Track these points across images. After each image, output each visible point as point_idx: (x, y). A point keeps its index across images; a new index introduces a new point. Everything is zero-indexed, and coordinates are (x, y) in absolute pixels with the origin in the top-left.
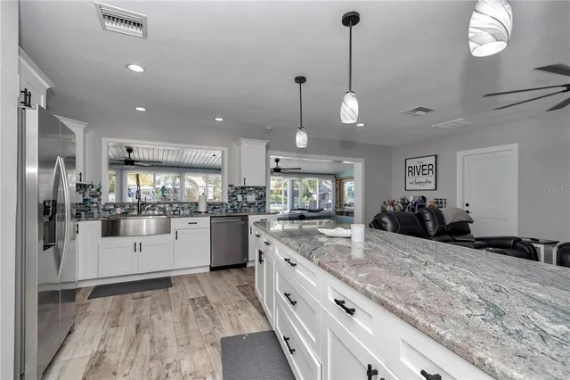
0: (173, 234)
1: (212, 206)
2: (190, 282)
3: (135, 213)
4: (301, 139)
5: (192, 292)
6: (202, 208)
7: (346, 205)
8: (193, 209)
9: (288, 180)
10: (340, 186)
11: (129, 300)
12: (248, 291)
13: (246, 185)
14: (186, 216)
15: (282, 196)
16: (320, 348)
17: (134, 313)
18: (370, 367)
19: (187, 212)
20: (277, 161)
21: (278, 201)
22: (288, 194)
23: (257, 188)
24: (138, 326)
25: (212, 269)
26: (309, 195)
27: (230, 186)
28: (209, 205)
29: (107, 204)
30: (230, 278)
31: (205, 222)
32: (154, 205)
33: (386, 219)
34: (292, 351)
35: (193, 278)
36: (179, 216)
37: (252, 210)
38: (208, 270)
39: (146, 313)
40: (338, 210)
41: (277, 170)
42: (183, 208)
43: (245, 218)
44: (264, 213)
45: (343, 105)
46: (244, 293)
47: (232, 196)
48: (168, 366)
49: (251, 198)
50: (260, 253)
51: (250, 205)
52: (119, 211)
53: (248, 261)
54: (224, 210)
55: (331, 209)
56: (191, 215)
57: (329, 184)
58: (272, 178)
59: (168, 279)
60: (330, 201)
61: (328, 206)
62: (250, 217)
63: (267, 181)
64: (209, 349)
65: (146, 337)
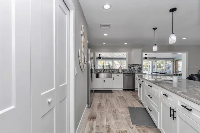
0: (112, 78)
1: (123, 71)
2: (118, 92)
3: (102, 72)
4: (155, 48)
5: (119, 95)
6: (120, 71)
7: (179, 71)
8: (118, 72)
9: (151, 62)
10: (176, 63)
11: (103, 94)
12: (136, 97)
13: (135, 64)
14: (116, 73)
15: (148, 68)
16: (159, 108)
17: (105, 97)
18: (171, 108)
19: (116, 72)
20: (146, 55)
21: (146, 69)
22: (151, 67)
23: (138, 65)
24: (106, 100)
25: (124, 90)
26: (161, 67)
27: (129, 64)
28: (122, 70)
29: (96, 69)
30: (129, 93)
31: (121, 75)
32: (107, 70)
33: (195, 77)
34: (150, 111)
35: (118, 91)
36: (114, 73)
37: (136, 72)
38: (122, 90)
39: (108, 97)
40: (175, 73)
41: (146, 58)
42: (115, 71)
43: (134, 74)
44: (141, 73)
45: (170, 38)
46: (134, 97)
47: (130, 67)
48: (115, 109)
49: (136, 68)
50: (140, 84)
51: (136, 70)
52: (99, 71)
53: (135, 88)
54: (127, 72)
55: (171, 73)
56: (117, 73)
57: (170, 63)
58: (144, 61)
59: (111, 91)
60: (171, 70)
61: (170, 71)
62: (136, 74)
63: (142, 62)
64: (125, 108)
65: (109, 103)
